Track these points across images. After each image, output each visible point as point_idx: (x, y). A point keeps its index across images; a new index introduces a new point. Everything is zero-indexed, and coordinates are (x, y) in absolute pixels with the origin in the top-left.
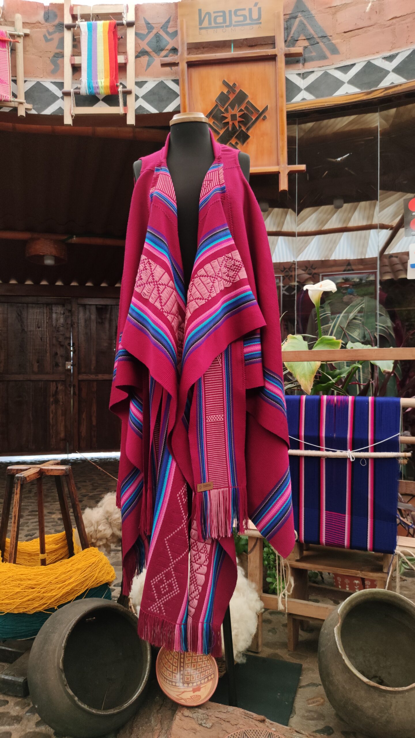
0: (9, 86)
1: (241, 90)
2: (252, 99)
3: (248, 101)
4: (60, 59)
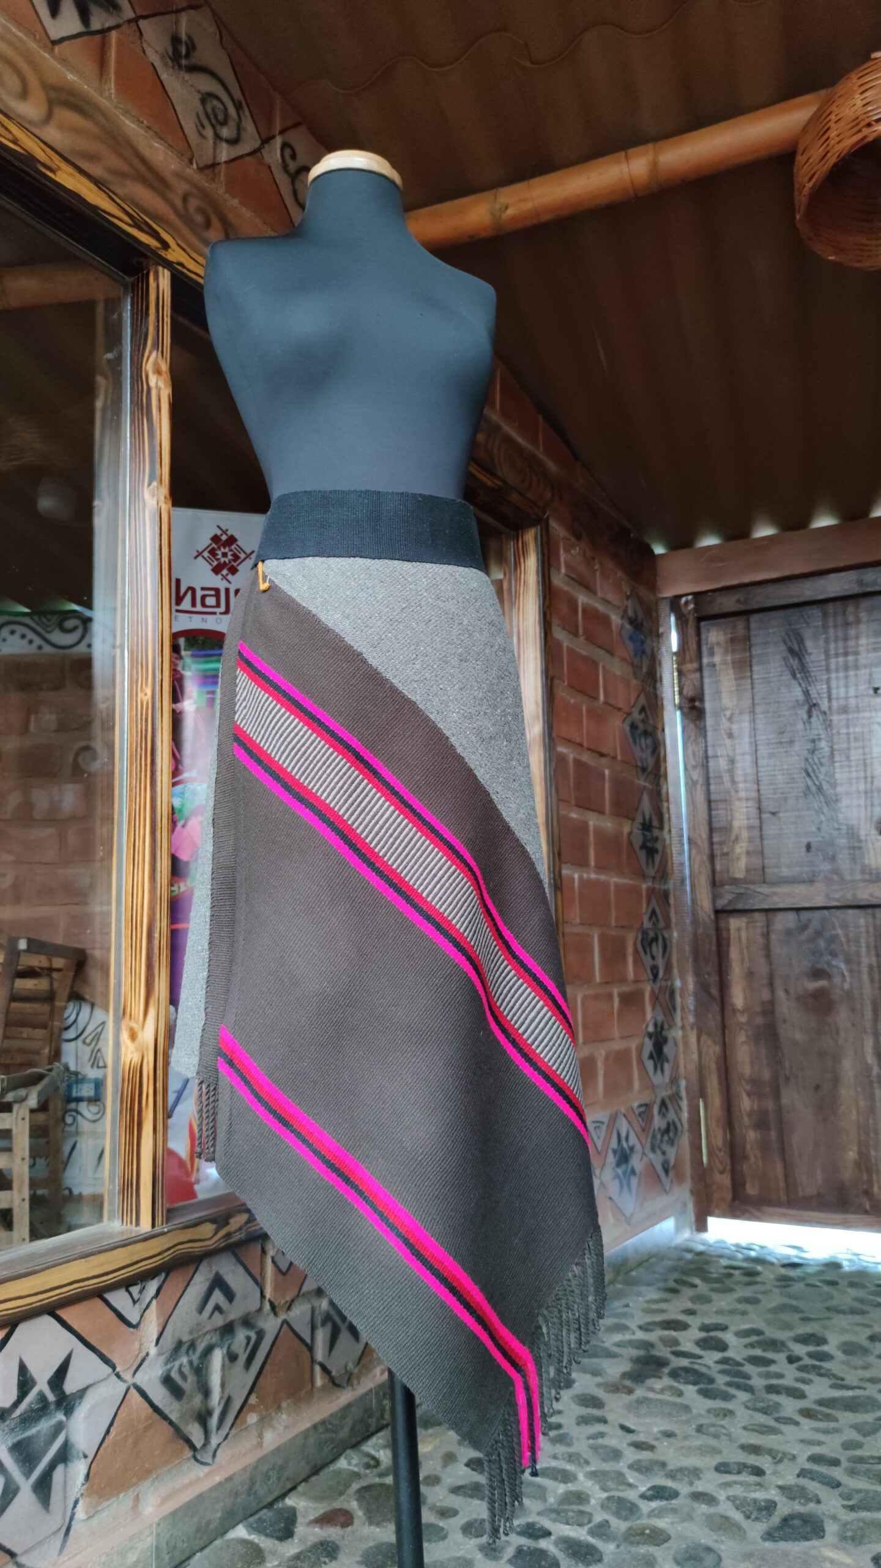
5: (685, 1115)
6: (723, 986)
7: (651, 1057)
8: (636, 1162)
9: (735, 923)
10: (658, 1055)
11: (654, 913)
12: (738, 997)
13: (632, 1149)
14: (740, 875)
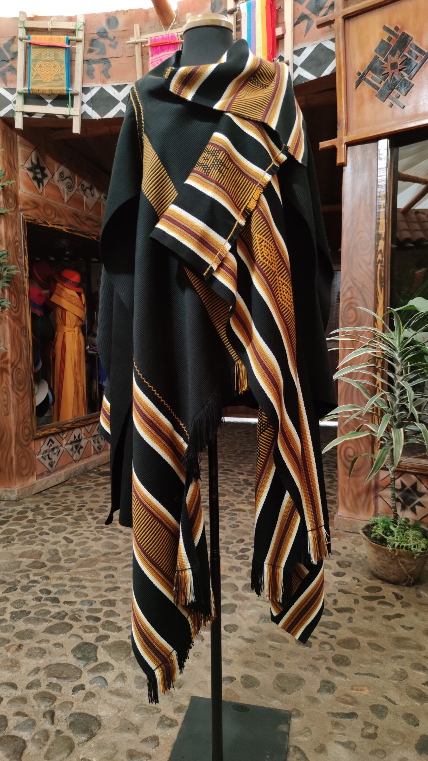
1: (403, 33)
2: (416, 40)
3: (413, 43)
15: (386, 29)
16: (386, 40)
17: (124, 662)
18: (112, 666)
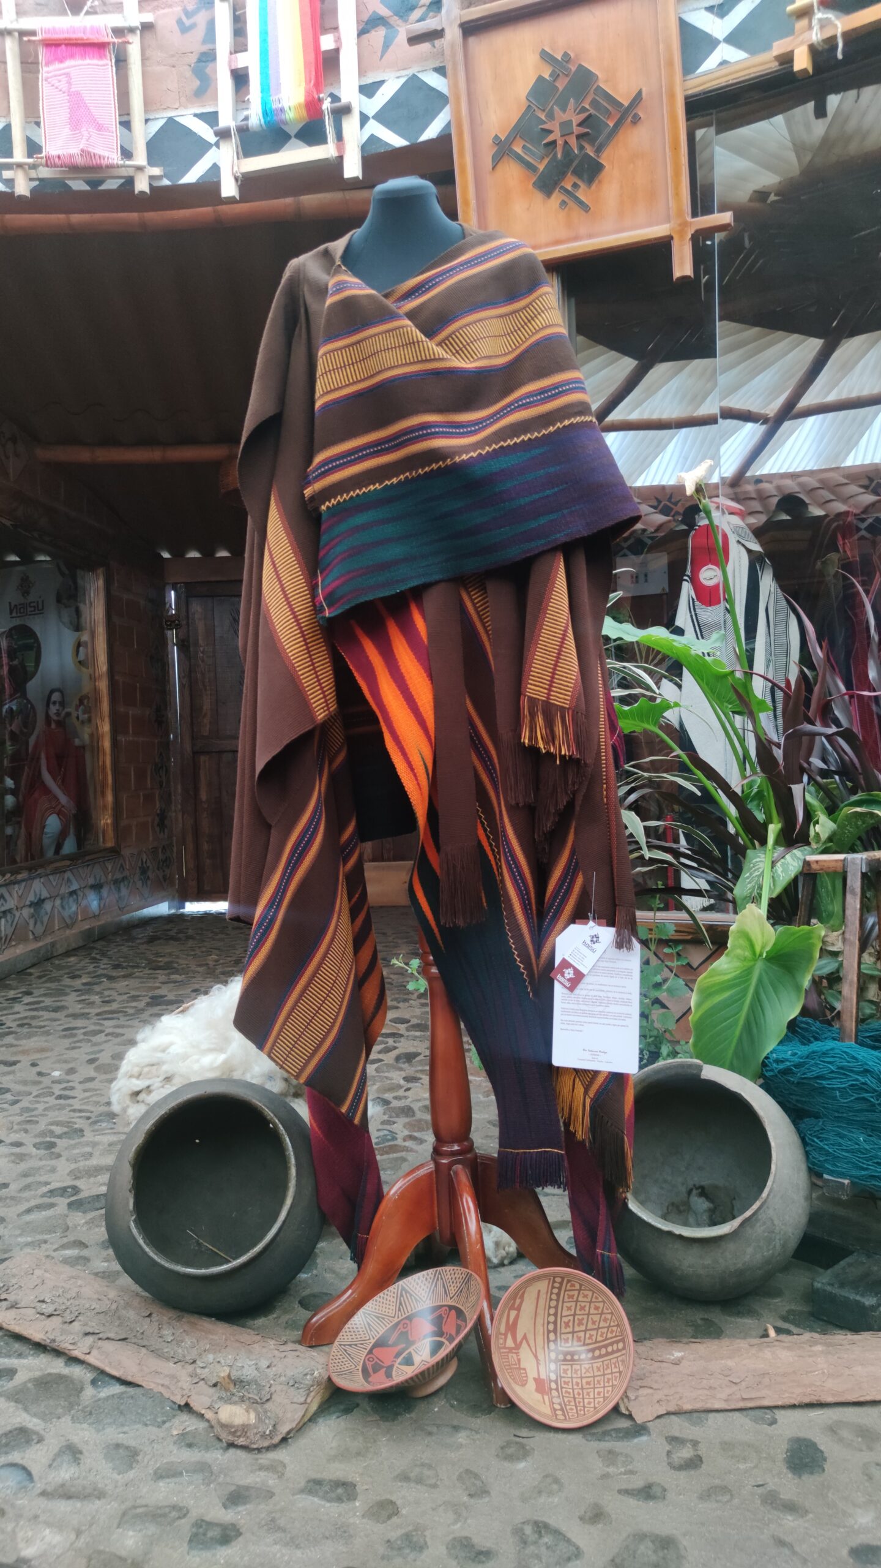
0: (114, 135)
1: (580, 66)
2: (606, 81)
3: (598, 87)
4: (211, 65)
5: (175, 855)
6: (196, 789)
7: (158, 825)
8: (150, 873)
9: (202, 758)
10: (162, 825)
11: (161, 754)
12: (203, 796)
13: (148, 867)
14: (206, 734)
15: (546, 56)
16: (547, 76)
17: (66, 1420)
18: (37, 1433)
